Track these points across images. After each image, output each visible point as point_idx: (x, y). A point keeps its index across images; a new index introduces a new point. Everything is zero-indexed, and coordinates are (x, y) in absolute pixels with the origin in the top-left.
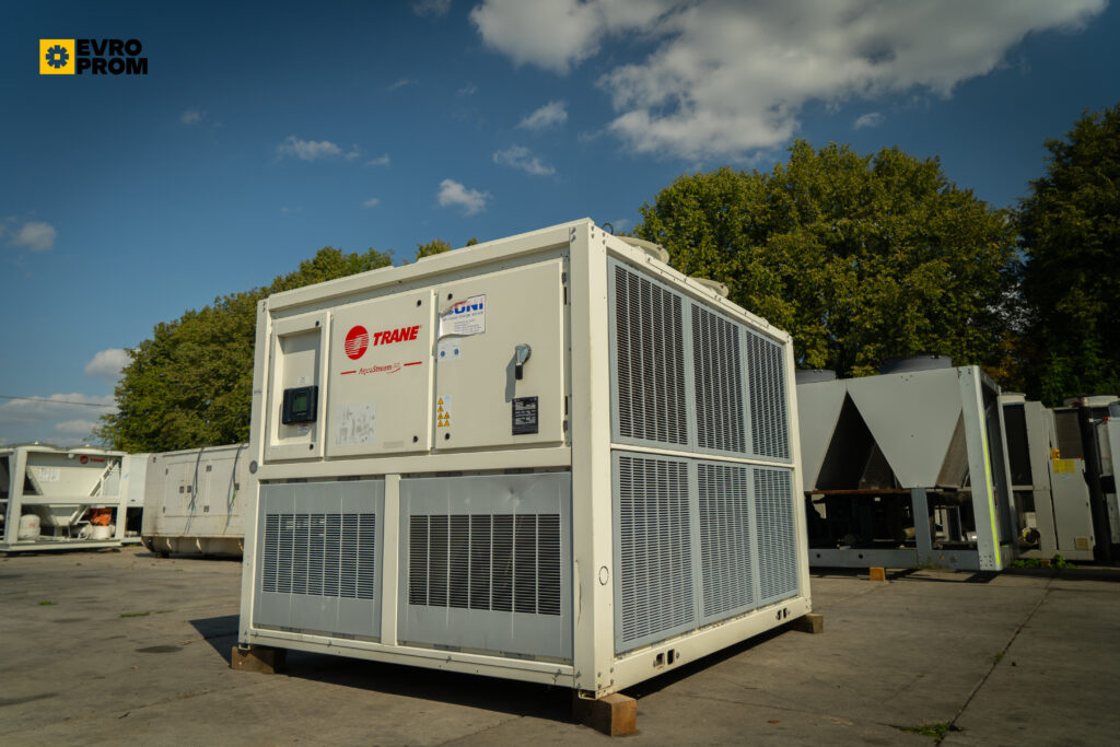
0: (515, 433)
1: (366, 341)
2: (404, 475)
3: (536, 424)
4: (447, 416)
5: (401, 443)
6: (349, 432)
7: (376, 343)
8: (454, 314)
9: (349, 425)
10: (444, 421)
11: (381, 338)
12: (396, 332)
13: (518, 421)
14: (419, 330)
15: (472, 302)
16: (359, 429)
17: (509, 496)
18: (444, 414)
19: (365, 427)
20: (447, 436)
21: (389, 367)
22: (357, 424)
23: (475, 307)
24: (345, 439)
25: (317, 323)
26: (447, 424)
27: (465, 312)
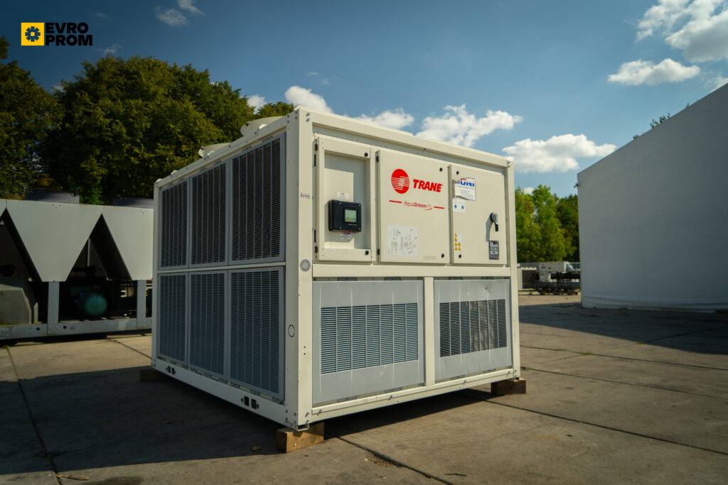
0: (490, 258)
1: (407, 182)
2: (435, 278)
3: (498, 255)
4: (459, 244)
5: (434, 258)
6: (399, 247)
7: (415, 187)
8: (460, 184)
9: (398, 240)
10: (458, 247)
11: (418, 184)
12: (428, 183)
13: (492, 253)
14: (442, 187)
15: (469, 181)
16: (406, 245)
17: (484, 291)
18: (457, 243)
19: (411, 243)
20: (460, 256)
21: (425, 206)
22: (405, 241)
23: (470, 184)
24: (396, 250)
25: (366, 155)
26: (460, 249)
27: (466, 186)
